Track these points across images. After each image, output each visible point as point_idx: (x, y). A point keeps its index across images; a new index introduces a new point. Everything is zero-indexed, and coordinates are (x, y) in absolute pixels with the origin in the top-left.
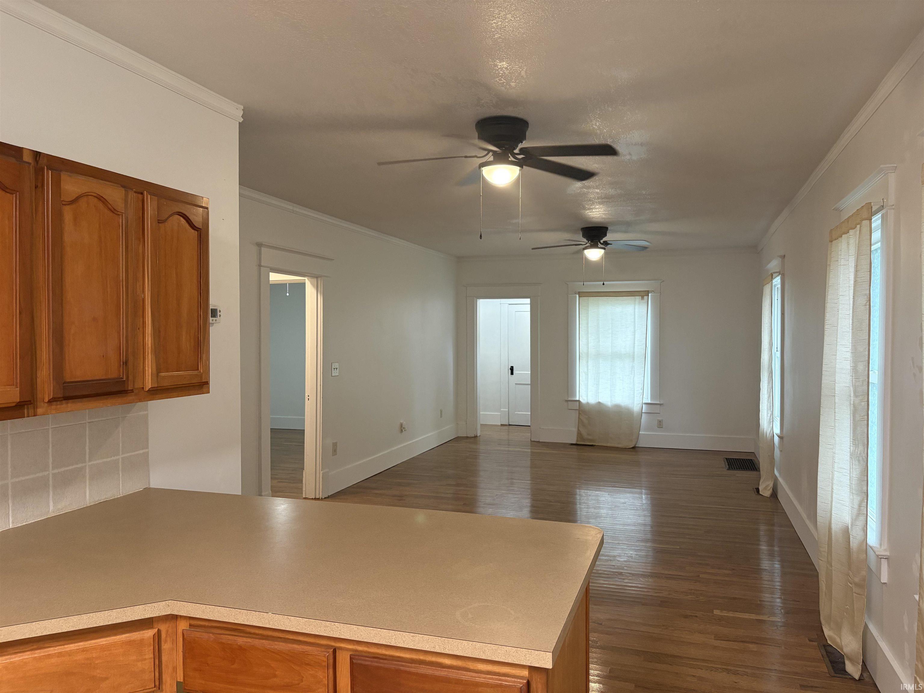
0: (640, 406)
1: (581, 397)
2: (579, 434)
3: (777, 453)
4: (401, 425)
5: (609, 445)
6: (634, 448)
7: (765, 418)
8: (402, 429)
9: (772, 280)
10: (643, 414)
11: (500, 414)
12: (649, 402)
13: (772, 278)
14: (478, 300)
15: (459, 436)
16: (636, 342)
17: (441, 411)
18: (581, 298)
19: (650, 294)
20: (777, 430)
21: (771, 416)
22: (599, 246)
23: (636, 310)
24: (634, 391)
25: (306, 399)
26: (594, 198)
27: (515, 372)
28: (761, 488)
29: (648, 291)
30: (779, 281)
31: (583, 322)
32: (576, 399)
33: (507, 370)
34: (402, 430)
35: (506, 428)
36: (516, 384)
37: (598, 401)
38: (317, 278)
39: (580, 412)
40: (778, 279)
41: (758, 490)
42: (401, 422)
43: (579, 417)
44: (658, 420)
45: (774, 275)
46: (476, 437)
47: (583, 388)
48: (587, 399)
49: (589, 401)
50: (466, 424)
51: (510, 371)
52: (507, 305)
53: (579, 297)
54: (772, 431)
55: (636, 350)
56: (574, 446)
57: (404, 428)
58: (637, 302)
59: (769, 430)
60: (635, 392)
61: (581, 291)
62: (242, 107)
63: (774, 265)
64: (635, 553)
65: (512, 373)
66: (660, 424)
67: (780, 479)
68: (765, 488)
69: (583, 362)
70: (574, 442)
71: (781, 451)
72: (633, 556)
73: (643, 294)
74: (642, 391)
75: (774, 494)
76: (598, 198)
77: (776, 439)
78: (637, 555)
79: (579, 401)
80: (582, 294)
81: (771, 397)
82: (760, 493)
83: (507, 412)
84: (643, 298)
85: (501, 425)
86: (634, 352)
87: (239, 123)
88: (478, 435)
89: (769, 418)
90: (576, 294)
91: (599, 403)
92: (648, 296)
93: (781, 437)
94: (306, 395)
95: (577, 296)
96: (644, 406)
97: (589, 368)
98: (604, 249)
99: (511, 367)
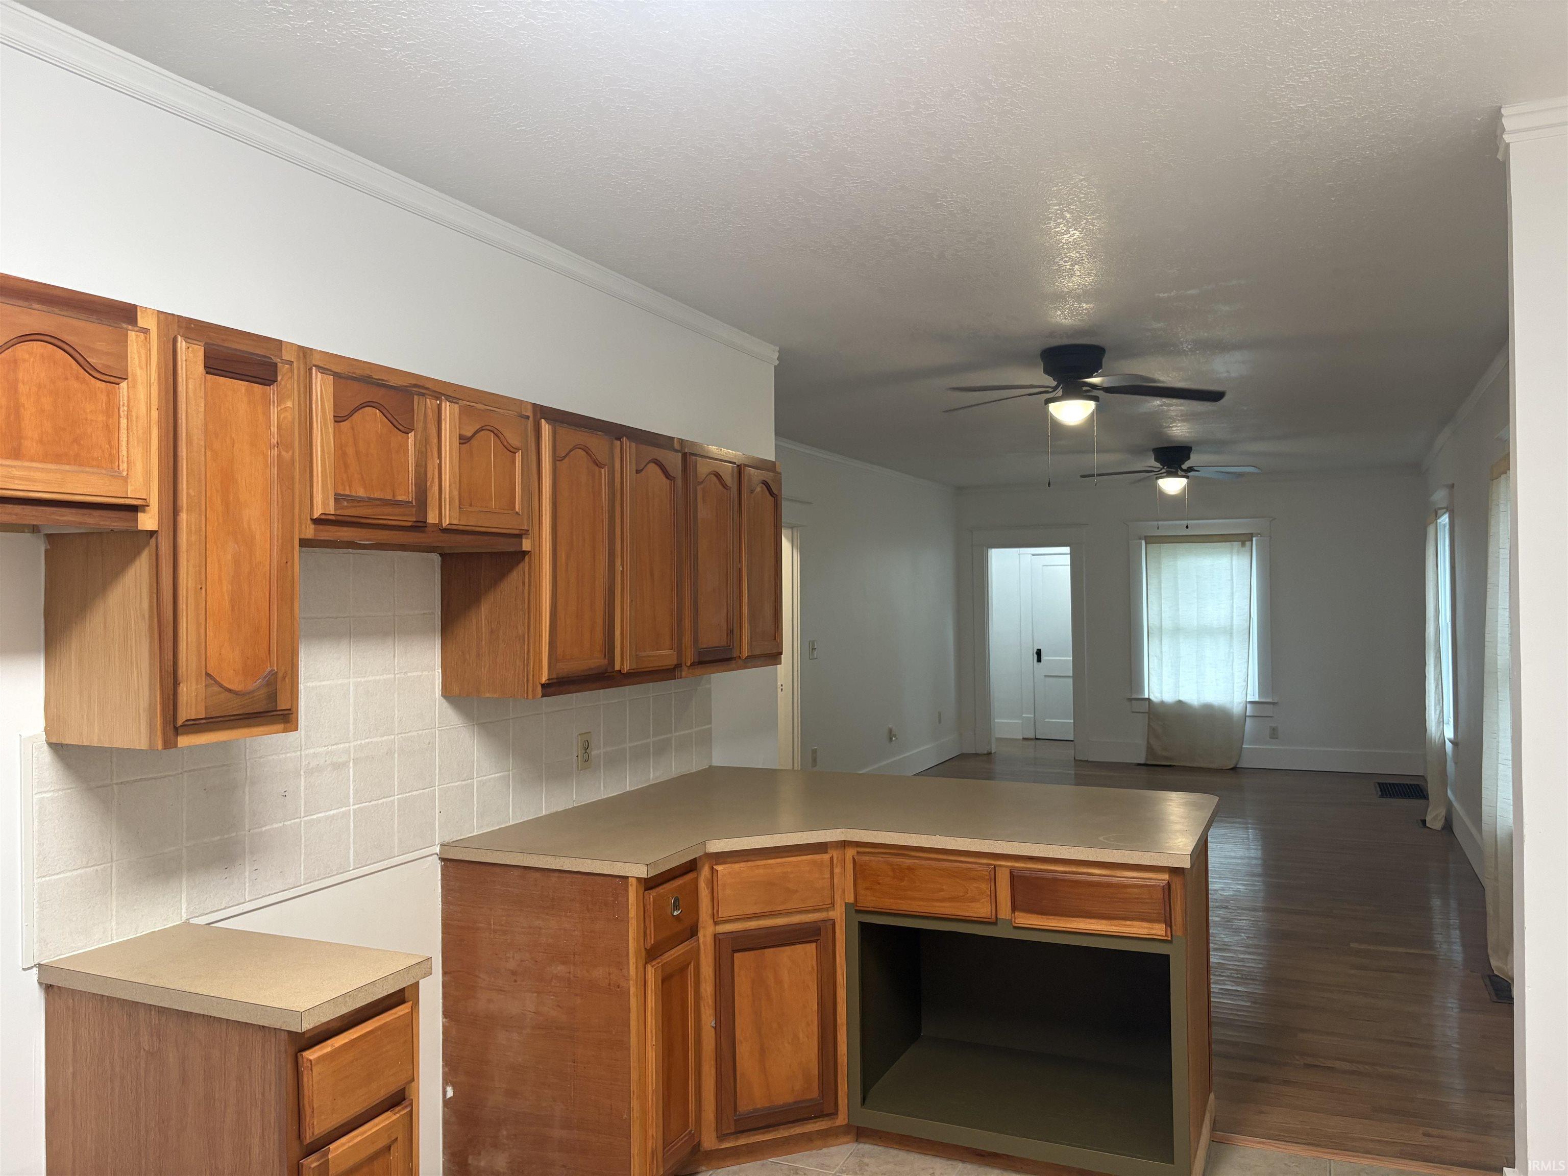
0: (1242, 706)
1: (1152, 693)
2: (1150, 750)
3: (1451, 767)
4: (890, 731)
5: (1195, 765)
6: (1234, 769)
7: (1433, 717)
8: (891, 735)
9: (1436, 520)
10: (1247, 719)
11: (1020, 722)
12: (1257, 699)
13: (1437, 516)
14: (989, 550)
15: (965, 752)
16: (1235, 610)
17: (940, 714)
18: (1149, 546)
19: (1254, 539)
20: (1449, 733)
21: (1440, 714)
22: (1179, 474)
23: (1234, 563)
24: (1233, 684)
25: (779, 690)
26: (1177, 416)
27: (1043, 658)
28: (1428, 819)
29: (1252, 534)
30: (1447, 520)
31: (1153, 582)
32: (1143, 697)
33: (1032, 654)
34: (891, 739)
35: (1033, 742)
36: (1045, 676)
37: (1177, 699)
38: (792, 528)
39: (1151, 716)
40: (1446, 518)
41: (1424, 822)
42: (890, 726)
43: (1149, 724)
44: (1270, 727)
45: (1440, 512)
46: (989, 754)
47: (1154, 679)
48: (1162, 696)
49: (1164, 700)
50: (975, 734)
51: (1036, 656)
52: (1030, 555)
53: (1146, 543)
54: (1442, 736)
55: (1235, 622)
56: (1142, 767)
57: (895, 736)
58: (1235, 549)
59: (1439, 734)
60: (1236, 685)
61: (1149, 535)
62: (778, 348)
63: (1440, 496)
64: (1244, 887)
65: (1039, 660)
66: (1274, 733)
67: (1456, 805)
68: (1435, 818)
69: (1154, 642)
70: (1142, 762)
71: (1456, 763)
72: (1242, 890)
73: (1244, 539)
74: (1245, 684)
75: (1448, 826)
76: (1182, 416)
77: (1449, 746)
78: (1246, 889)
79: (1149, 699)
80: (1150, 540)
81: (1440, 686)
82: (1428, 825)
83: (1033, 719)
84: (1243, 545)
85: (1024, 739)
86: (1232, 626)
87: (775, 366)
88: (993, 752)
89: (1437, 716)
90: (1140, 539)
91: (1180, 702)
92: (1252, 541)
93: (1455, 743)
94: (779, 684)
95: (1143, 542)
96: (1248, 706)
97: (1163, 650)
98: (1187, 477)
99: (1038, 650)
